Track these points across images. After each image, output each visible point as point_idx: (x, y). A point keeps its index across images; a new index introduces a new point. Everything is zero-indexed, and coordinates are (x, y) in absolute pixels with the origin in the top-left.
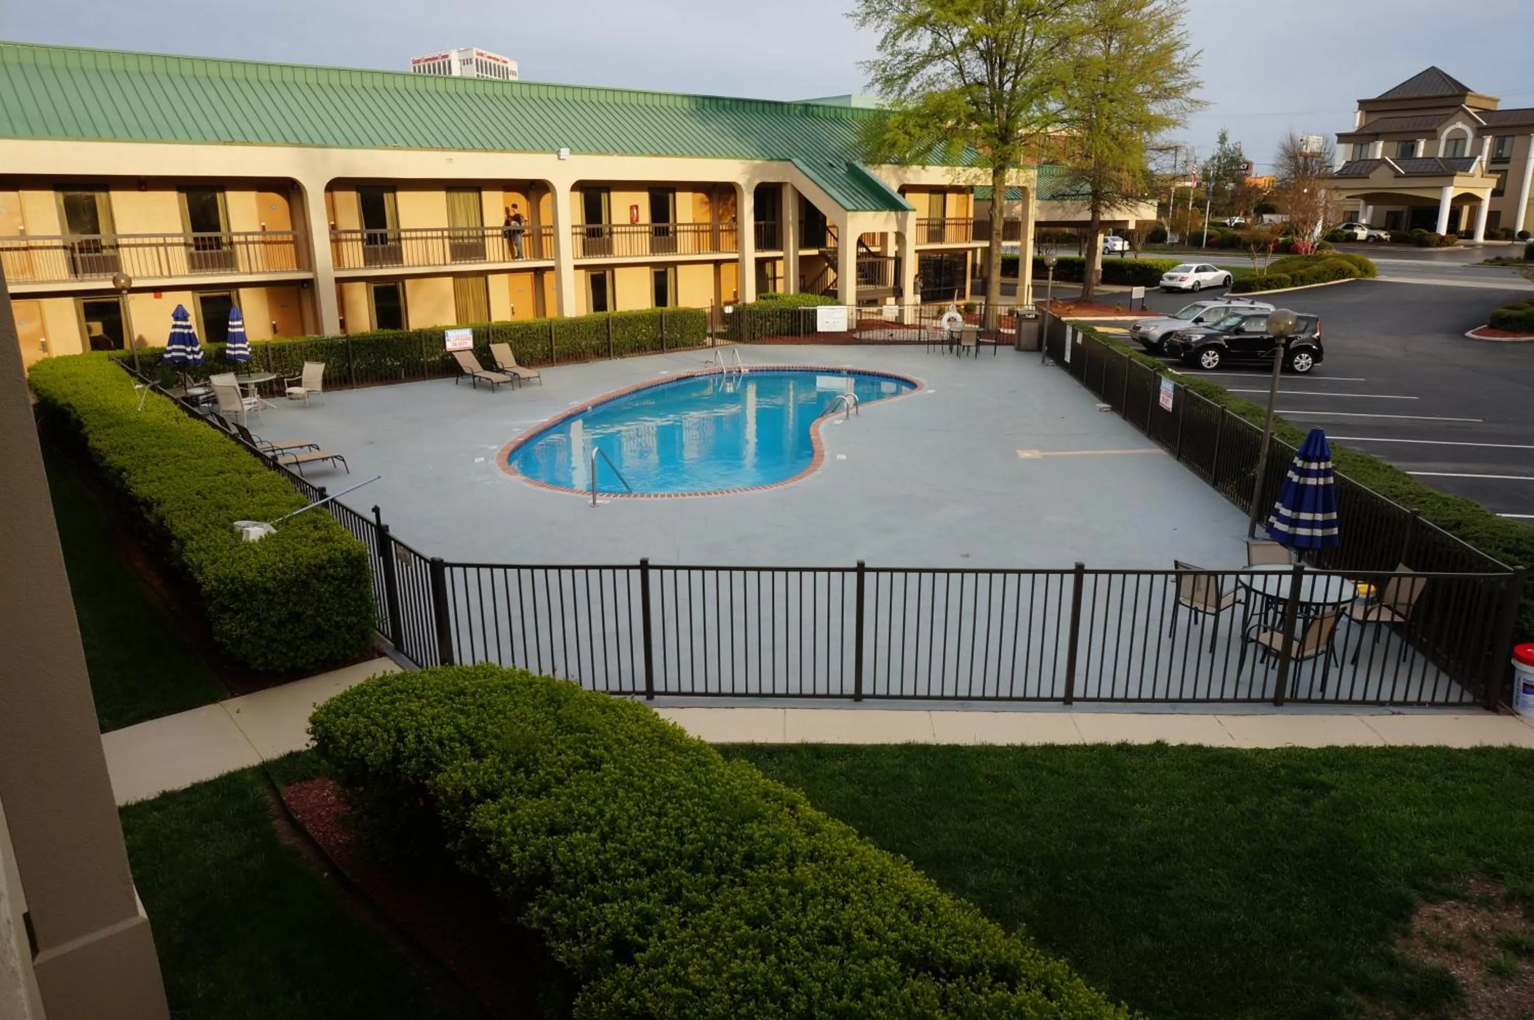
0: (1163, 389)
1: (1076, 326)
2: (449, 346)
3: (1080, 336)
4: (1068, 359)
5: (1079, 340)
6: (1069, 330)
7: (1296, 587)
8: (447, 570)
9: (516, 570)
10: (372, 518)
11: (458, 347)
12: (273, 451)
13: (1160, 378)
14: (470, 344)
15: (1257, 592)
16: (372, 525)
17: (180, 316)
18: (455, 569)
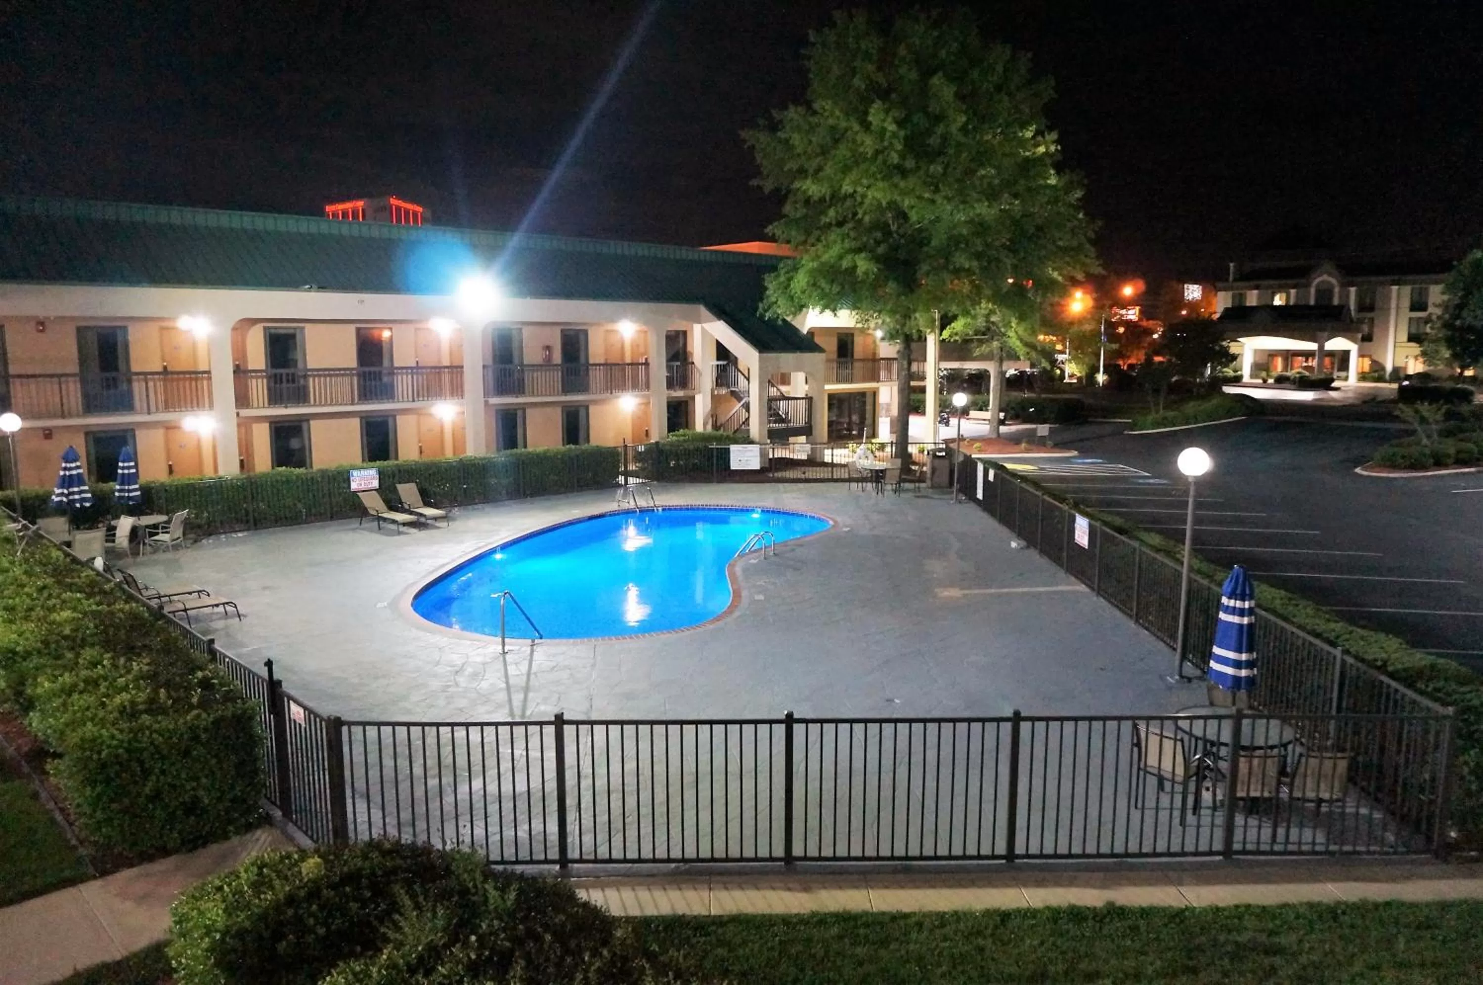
0: (1077, 526)
1: (988, 464)
2: (354, 486)
3: (991, 473)
4: (980, 496)
5: (991, 477)
6: (980, 467)
7: (1237, 732)
8: (345, 729)
9: (420, 728)
10: (264, 672)
11: (363, 487)
12: (159, 598)
13: (1074, 517)
14: (376, 484)
15: (1197, 739)
16: (263, 680)
17: (71, 457)
18: (353, 728)
